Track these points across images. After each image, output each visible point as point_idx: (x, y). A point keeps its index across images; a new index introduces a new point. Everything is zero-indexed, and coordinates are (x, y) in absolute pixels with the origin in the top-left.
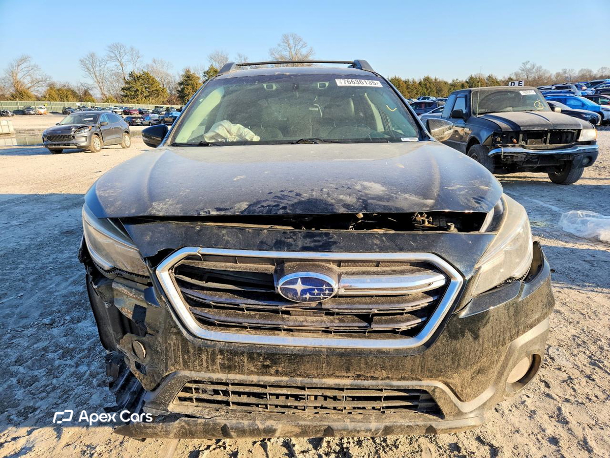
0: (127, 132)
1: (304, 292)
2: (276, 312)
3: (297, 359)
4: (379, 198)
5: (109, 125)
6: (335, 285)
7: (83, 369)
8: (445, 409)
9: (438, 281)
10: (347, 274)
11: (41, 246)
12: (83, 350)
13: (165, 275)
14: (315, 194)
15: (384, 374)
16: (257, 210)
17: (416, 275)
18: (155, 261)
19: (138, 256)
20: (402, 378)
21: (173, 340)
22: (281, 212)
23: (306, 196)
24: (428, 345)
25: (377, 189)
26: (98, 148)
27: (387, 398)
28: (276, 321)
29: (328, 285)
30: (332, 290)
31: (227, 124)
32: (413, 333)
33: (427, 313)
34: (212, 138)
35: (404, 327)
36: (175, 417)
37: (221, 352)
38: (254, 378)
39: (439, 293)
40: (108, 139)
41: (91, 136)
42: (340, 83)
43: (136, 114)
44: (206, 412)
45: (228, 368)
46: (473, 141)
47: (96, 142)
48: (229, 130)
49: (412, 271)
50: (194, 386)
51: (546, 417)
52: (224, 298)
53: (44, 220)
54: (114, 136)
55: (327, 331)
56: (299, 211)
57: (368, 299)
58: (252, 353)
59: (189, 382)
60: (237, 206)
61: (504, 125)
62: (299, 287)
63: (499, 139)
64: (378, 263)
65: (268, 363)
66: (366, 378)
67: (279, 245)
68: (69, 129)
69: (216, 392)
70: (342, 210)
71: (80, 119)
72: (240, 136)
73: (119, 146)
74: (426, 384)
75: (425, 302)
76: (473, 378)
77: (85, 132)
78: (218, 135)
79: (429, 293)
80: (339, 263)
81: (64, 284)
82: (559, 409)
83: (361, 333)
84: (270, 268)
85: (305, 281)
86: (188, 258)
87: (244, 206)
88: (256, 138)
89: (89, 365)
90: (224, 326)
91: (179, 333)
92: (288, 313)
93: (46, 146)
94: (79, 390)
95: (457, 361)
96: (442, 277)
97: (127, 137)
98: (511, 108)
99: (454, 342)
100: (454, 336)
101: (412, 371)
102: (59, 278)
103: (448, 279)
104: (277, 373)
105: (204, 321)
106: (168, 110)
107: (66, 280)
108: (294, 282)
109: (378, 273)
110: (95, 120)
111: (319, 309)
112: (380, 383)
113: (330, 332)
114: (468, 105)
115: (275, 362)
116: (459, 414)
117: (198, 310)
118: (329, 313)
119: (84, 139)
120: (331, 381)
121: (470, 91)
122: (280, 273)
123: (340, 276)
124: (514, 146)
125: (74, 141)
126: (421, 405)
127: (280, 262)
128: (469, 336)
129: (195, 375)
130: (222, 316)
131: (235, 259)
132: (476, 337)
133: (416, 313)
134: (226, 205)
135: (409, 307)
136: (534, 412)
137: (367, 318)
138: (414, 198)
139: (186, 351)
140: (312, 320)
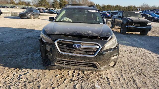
0: (39, 15)
1: (77, 47)
2: (73, 50)
3: (75, 57)
4: (90, 34)
5: (35, 13)
6: (82, 46)
7: (36, 62)
8: (98, 67)
9: (98, 47)
10: (84, 45)
11: (23, 40)
12: (35, 59)
13: (56, 43)
14: (80, 32)
15: (88, 61)
16: (71, 34)
17: (94, 46)
18: (55, 41)
19: (51, 40)
20: (91, 62)
21: (56, 53)
22: (74, 35)
23: (79, 32)
24: (95, 56)
25: (91, 32)
26: (32, 18)
27: (89, 65)
28: (73, 51)
29: (81, 46)
30: (81, 47)
31: (66, 18)
32: (93, 55)
33: (96, 52)
34: (63, 20)
35: (92, 54)
36: (55, 65)
37: (64, 55)
38: (68, 60)
39: (98, 49)
40: (35, 16)
41: (31, 15)
42: (89, 11)
43: (41, 10)
44: (60, 65)
45: (65, 58)
46: (123, 23)
47: (32, 17)
48: (66, 19)
49: (94, 45)
50: (59, 61)
51: (119, 75)
52: (65, 47)
53: (23, 34)
54: (36, 16)
55: (80, 54)
56: (77, 35)
57: (87, 49)
58: (68, 56)
59: (58, 60)
60: (68, 33)
61: (130, 20)
62: (76, 46)
63: (128, 23)
64: (89, 44)
65: (71, 58)
66: (86, 61)
67: (74, 40)
68: (26, 13)
69: (62, 62)
70: (84, 35)
71: (28, 11)
72: (68, 20)
73: (37, 18)
74: (95, 63)
75: (96, 50)
76: (102, 63)
77: (30, 14)
78: (64, 20)
79: (96, 49)
80: (83, 43)
81: (30, 48)
82: (122, 74)
83: (85, 54)
84: (72, 43)
85: (77, 45)
86: (60, 41)
87: (69, 33)
88: (71, 21)
89: (37, 61)
90: (64, 52)
91: (57, 52)
92: (74, 50)
93: (20, 17)
94: (36, 65)
95: (100, 60)
96: (98, 46)
97: (39, 16)
98: (132, 16)
99: (100, 57)
100: (100, 56)
101: (93, 61)
102: (28, 47)
103: (100, 47)
104: (72, 59)
105: (61, 51)
106: (49, 9)
107: (30, 47)
108: (76, 45)
109: (89, 45)
110: (32, 11)
111: (79, 50)
112: (88, 62)
113: (81, 54)
114: (122, 15)
115: (72, 58)
116: (100, 68)
117: (61, 49)
118: (81, 51)
119: (29, 16)
120: (80, 61)
121: (123, 11)
122: (74, 44)
123: (83, 45)
124: (132, 25)
125: (27, 16)
126: (94, 67)
127: (74, 42)
128: (102, 56)
129: (59, 59)
130: (64, 50)
131: (67, 41)
132: (103, 56)
133: (94, 52)
134: (66, 33)
135: (93, 51)
136: (117, 74)
137: (86, 52)
138: (96, 34)
139: (58, 55)
140: (78, 52)
